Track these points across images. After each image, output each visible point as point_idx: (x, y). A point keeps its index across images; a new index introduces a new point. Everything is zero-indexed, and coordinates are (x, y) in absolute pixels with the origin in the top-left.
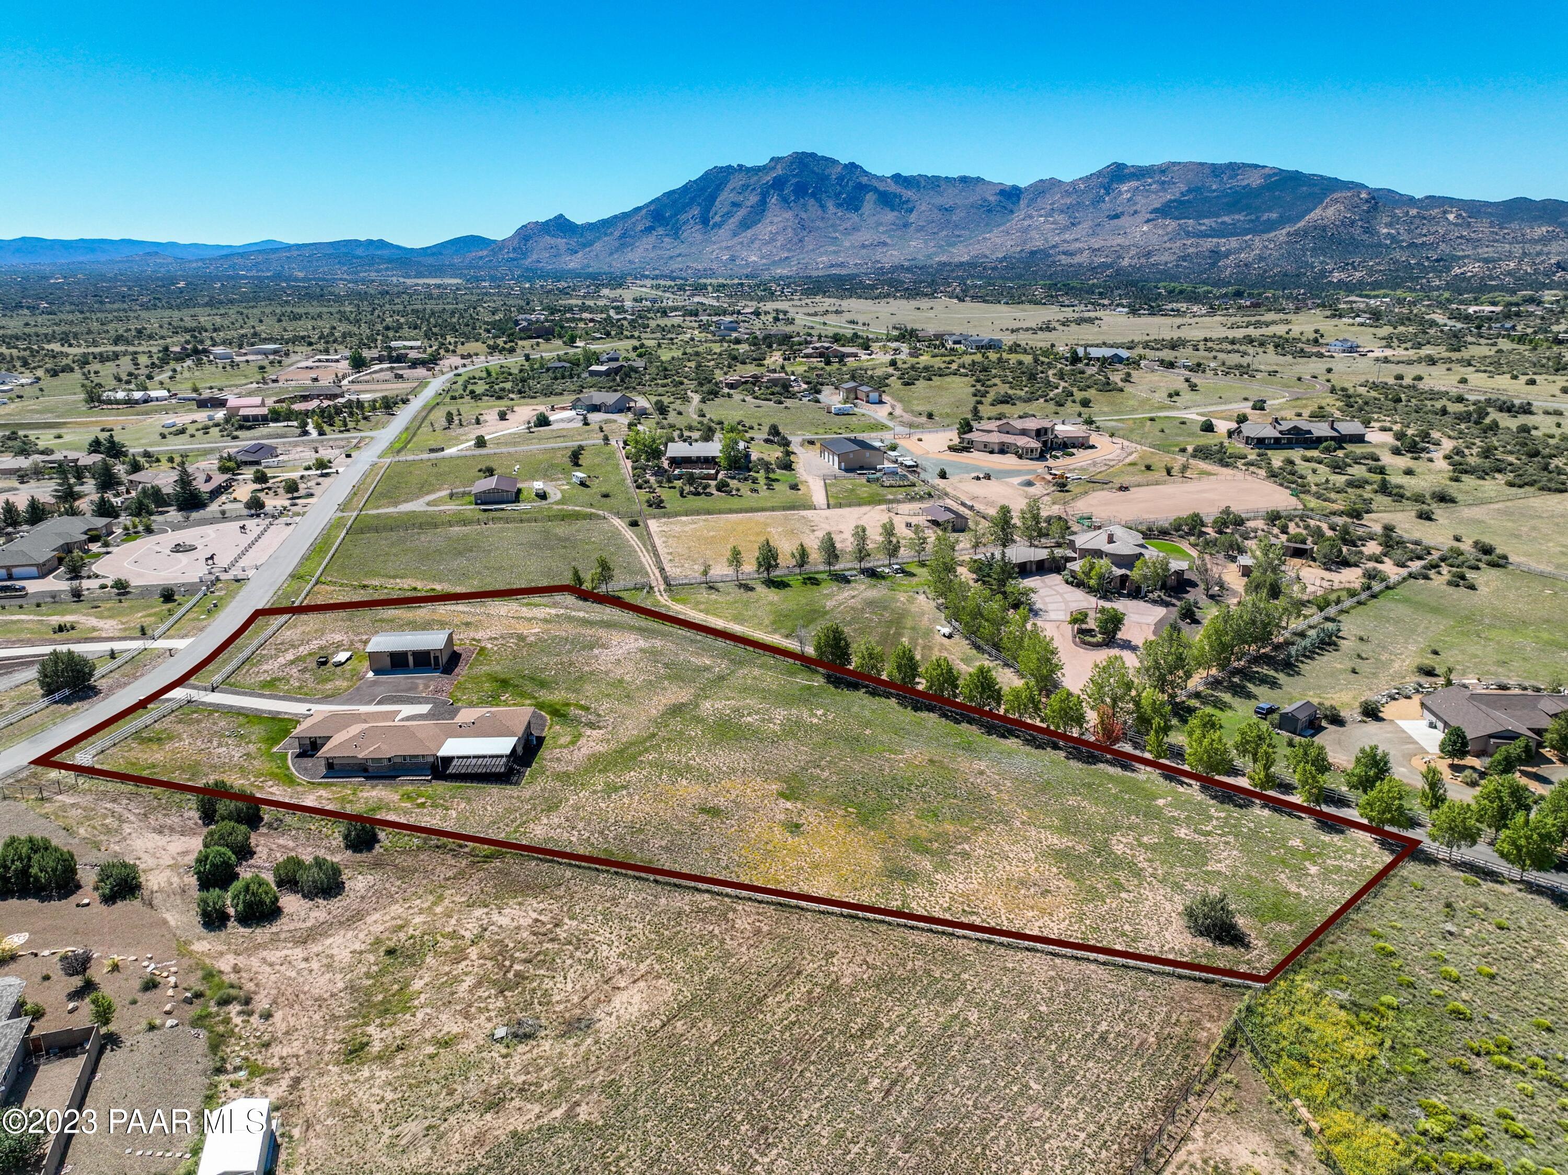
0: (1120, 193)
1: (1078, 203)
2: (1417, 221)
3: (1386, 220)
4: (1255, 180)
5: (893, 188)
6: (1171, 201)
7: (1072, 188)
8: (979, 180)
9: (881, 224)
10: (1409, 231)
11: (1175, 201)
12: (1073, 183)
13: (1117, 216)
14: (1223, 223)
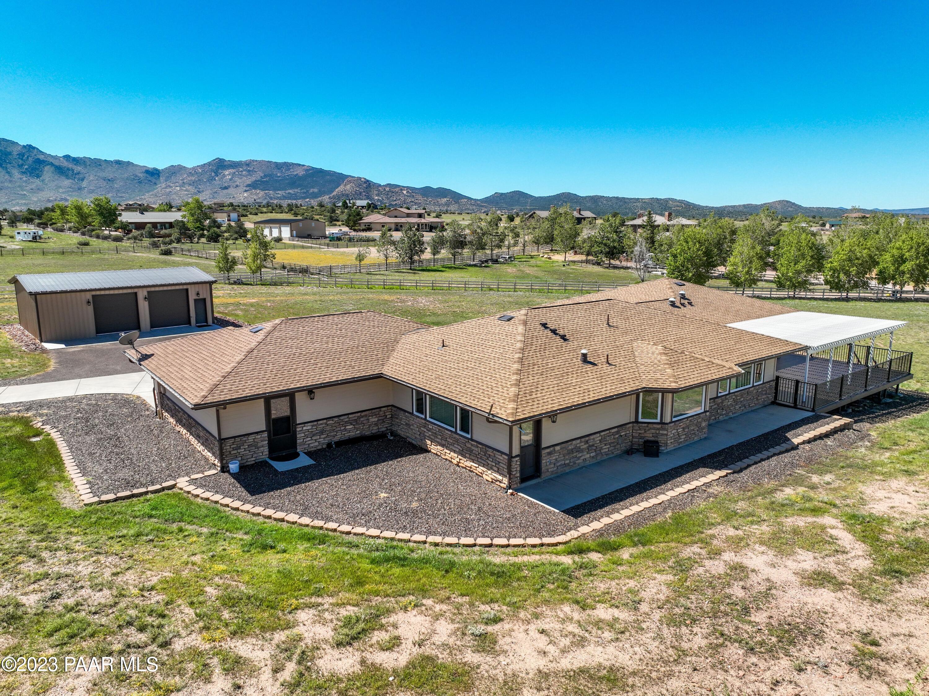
0: (224, 176)
1: (199, 180)
2: (390, 194)
3: (376, 192)
4: (300, 172)
5: (65, 164)
6: (256, 181)
7: (193, 171)
8: (129, 163)
9: (60, 187)
10: (388, 199)
11: (258, 181)
12: (194, 168)
13: (226, 188)
14: (289, 193)
